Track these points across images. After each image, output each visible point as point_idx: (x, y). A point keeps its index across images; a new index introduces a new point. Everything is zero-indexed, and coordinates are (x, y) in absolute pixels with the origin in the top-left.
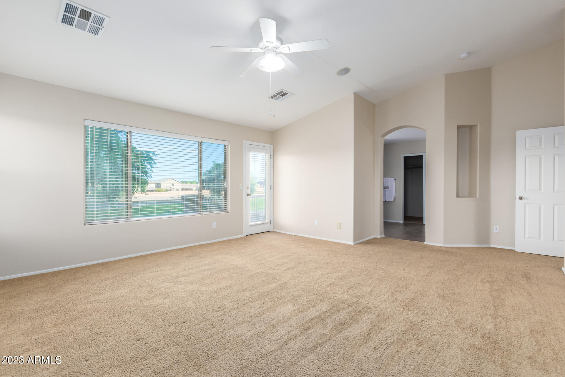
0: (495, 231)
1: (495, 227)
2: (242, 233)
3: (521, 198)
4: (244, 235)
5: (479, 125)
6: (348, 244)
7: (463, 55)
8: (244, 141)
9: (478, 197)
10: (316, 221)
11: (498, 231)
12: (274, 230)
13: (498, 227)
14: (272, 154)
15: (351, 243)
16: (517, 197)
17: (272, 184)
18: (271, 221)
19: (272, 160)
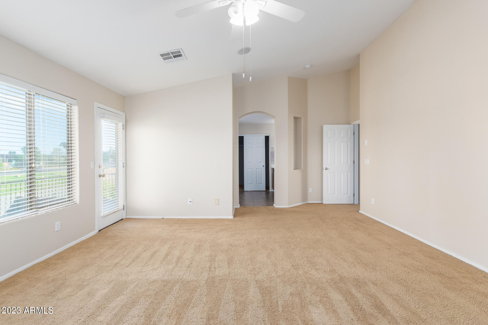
0: (310, 192)
1: (310, 189)
2: (95, 230)
3: (326, 169)
4: (96, 231)
5: (302, 118)
6: (227, 218)
7: (308, 66)
8: (95, 102)
9: (302, 169)
10: (190, 200)
11: (311, 192)
12: (127, 217)
13: (311, 189)
14: (124, 124)
15: (231, 217)
16: (324, 168)
17: (124, 161)
18: (124, 205)
19: (124, 131)
